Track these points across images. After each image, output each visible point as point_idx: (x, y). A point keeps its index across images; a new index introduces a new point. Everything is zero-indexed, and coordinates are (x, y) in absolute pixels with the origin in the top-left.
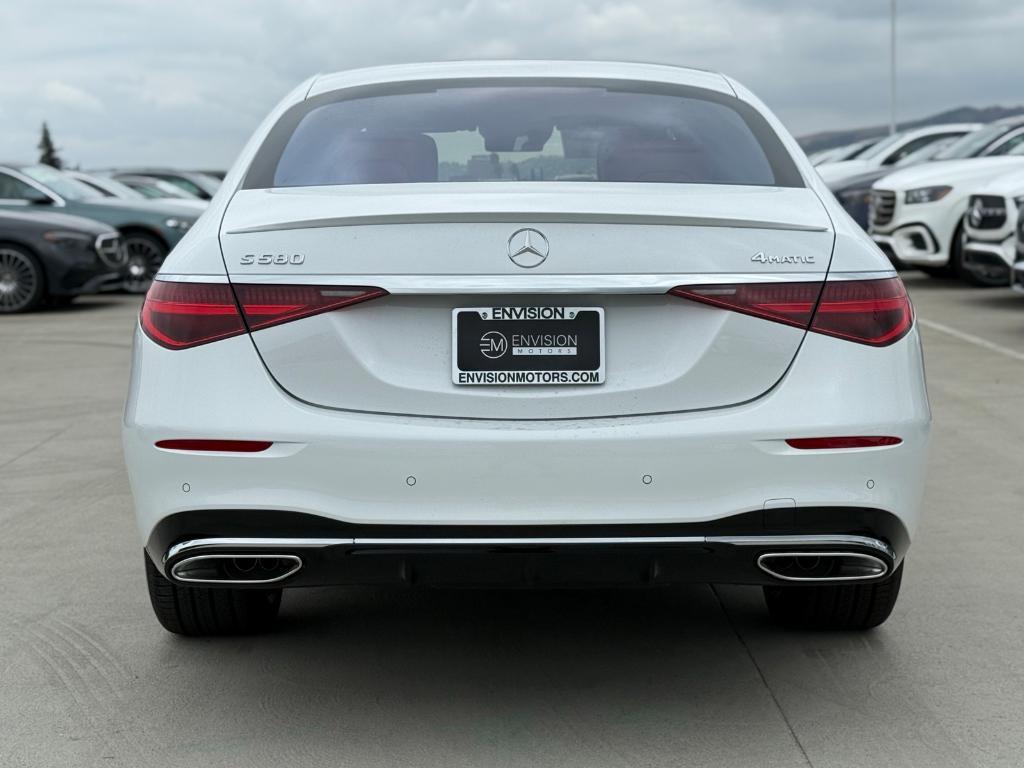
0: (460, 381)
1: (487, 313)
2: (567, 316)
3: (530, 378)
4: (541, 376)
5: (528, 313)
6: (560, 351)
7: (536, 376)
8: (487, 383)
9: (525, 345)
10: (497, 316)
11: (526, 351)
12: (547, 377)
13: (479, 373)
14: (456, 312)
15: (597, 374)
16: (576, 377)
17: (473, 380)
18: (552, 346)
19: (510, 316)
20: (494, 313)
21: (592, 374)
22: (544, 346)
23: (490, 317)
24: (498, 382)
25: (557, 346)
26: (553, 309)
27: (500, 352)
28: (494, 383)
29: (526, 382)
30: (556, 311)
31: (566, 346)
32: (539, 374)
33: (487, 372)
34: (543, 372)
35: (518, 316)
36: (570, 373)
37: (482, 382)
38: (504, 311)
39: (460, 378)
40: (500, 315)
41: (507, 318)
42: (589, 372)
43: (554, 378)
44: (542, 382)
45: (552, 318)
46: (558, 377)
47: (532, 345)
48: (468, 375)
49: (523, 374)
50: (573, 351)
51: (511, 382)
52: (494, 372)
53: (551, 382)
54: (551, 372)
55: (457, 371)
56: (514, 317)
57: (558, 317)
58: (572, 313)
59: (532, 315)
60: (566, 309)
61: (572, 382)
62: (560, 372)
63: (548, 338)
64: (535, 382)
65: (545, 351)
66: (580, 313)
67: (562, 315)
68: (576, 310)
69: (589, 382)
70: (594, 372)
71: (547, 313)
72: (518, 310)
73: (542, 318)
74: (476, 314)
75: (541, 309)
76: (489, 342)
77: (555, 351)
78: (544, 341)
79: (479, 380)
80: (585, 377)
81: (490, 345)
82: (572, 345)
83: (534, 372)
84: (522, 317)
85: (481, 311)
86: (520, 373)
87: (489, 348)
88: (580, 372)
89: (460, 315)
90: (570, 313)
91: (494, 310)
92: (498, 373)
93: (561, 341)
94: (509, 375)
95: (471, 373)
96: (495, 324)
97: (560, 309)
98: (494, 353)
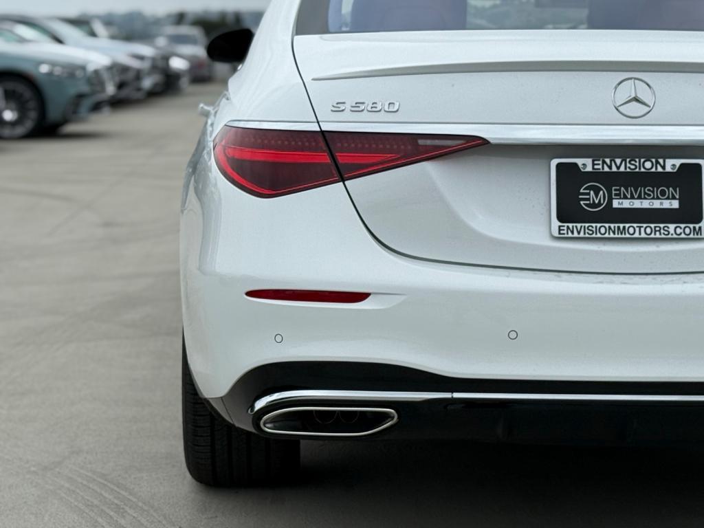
0: (560, 233)
1: (586, 164)
2: (668, 169)
3: (631, 230)
4: (642, 229)
5: (628, 165)
6: (661, 204)
7: (637, 229)
8: (587, 235)
9: (625, 197)
10: (596, 167)
11: (626, 204)
12: (648, 230)
13: (579, 225)
14: (555, 162)
15: (700, 228)
16: (679, 231)
17: (572, 232)
18: (653, 198)
19: (610, 167)
20: (594, 165)
21: (694, 228)
22: (645, 198)
23: (589, 169)
24: (599, 235)
25: (658, 198)
26: (654, 160)
27: (599, 204)
28: (594, 235)
29: (628, 236)
30: (657, 162)
31: (668, 198)
32: (640, 227)
33: (587, 225)
34: (645, 225)
35: (618, 168)
36: (672, 227)
37: (582, 235)
38: (604, 162)
39: (560, 230)
40: (600, 167)
41: (606, 169)
42: (691, 226)
43: (656, 231)
44: (643, 235)
45: (653, 170)
46: (659, 231)
47: (632, 197)
48: (568, 227)
49: (624, 227)
50: (675, 204)
51: (612, 235)
52: (594, 225)
53: (653, 236)
54: (653, 226)
55: (556, 223)
56: (614, 169)
57: (660, 169)
58: (674, 165)
59: (633, 167)
60: (667, 161)
61: (675, 236)
62: (662, 226)
63: (649, 190)
64: (637, 235)
65: (646, 204)
66: (682, 165)
67: (664, 167)
68: (678, 162)
69: (691, 236)
70: (697, 226)
71: (648, 165)
72: (618, 161)
73: (643, 170)
74: (576, 165)
75: (642, 160)
76: (589, 194)
77: (656, 204)
78: (645, 193)
79: (579, 233)
80: (687, 231)
81: (591, 197)
82: (674, 198)
83: (635, 225)
84: (622, 169)
85: (580, 162)
86: (621, 226)
87: (589, 199)
88: (683, 226)
89: (559, 166)
90: (671, 165)
91: (593, 161)
92: (599, 225)
93: (663, 193)
94: (610, 228)
95: (570, 225)
96: (595, 176)
97: (661, 161)
98: (594, 205)
